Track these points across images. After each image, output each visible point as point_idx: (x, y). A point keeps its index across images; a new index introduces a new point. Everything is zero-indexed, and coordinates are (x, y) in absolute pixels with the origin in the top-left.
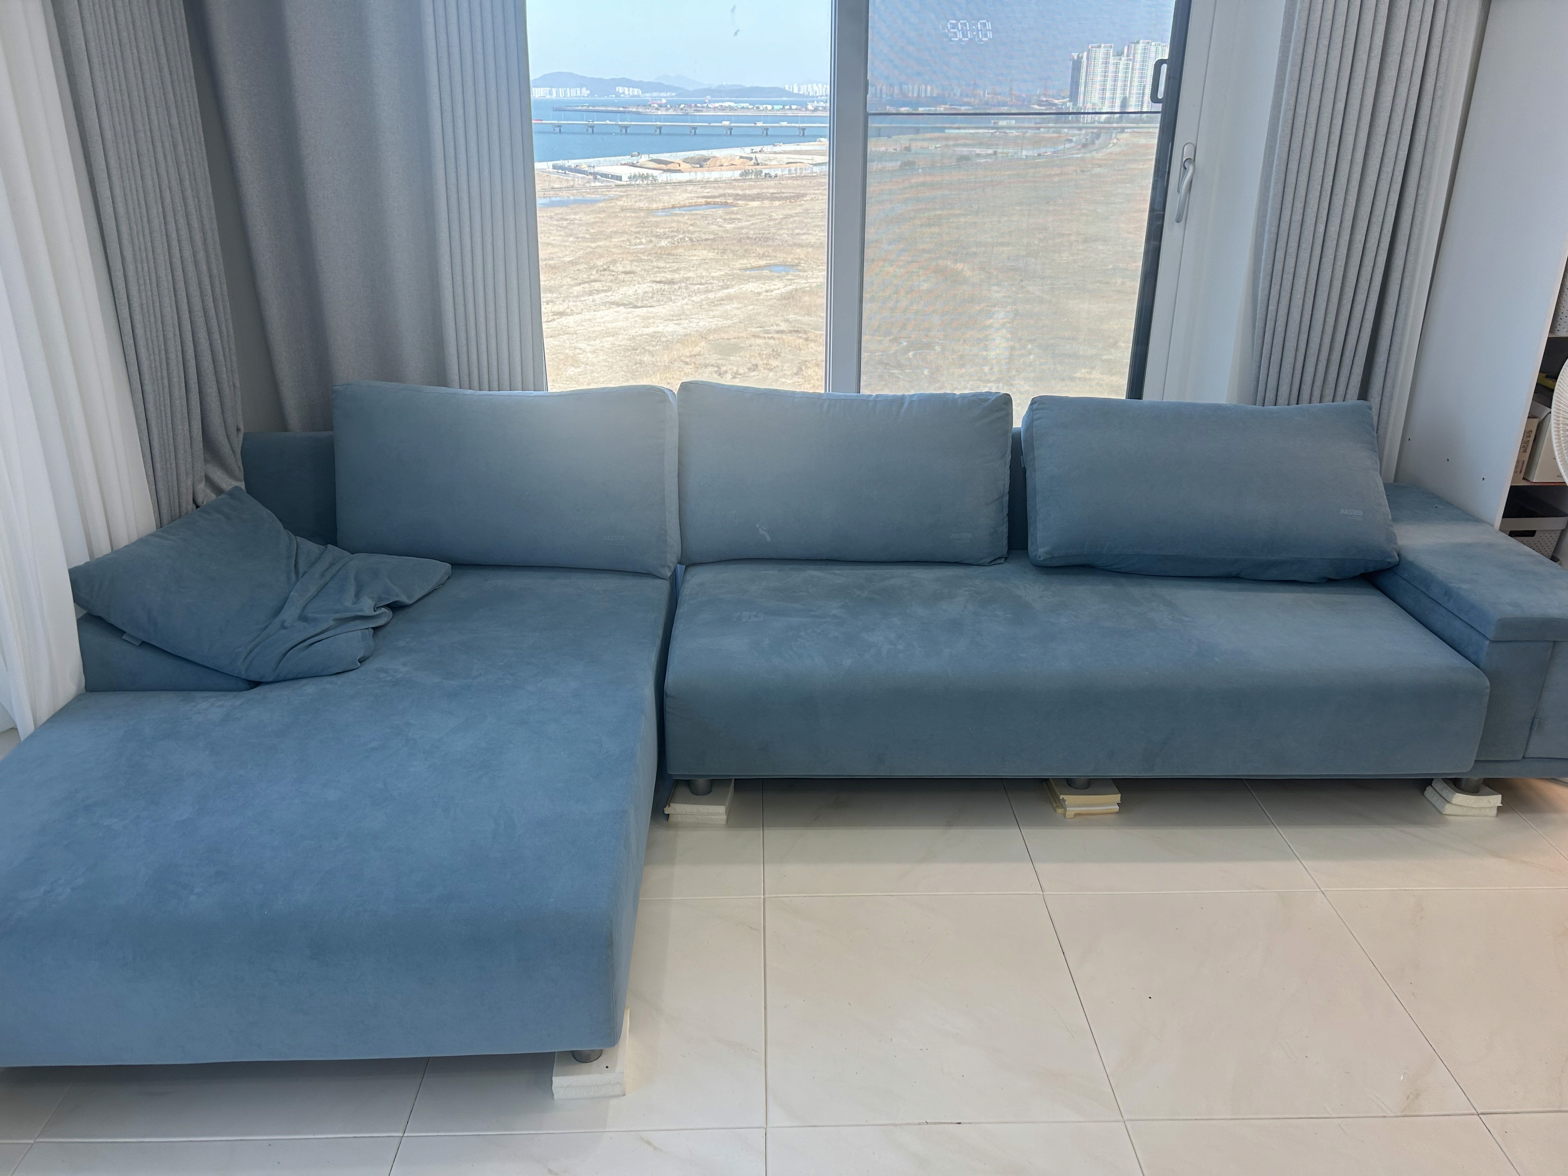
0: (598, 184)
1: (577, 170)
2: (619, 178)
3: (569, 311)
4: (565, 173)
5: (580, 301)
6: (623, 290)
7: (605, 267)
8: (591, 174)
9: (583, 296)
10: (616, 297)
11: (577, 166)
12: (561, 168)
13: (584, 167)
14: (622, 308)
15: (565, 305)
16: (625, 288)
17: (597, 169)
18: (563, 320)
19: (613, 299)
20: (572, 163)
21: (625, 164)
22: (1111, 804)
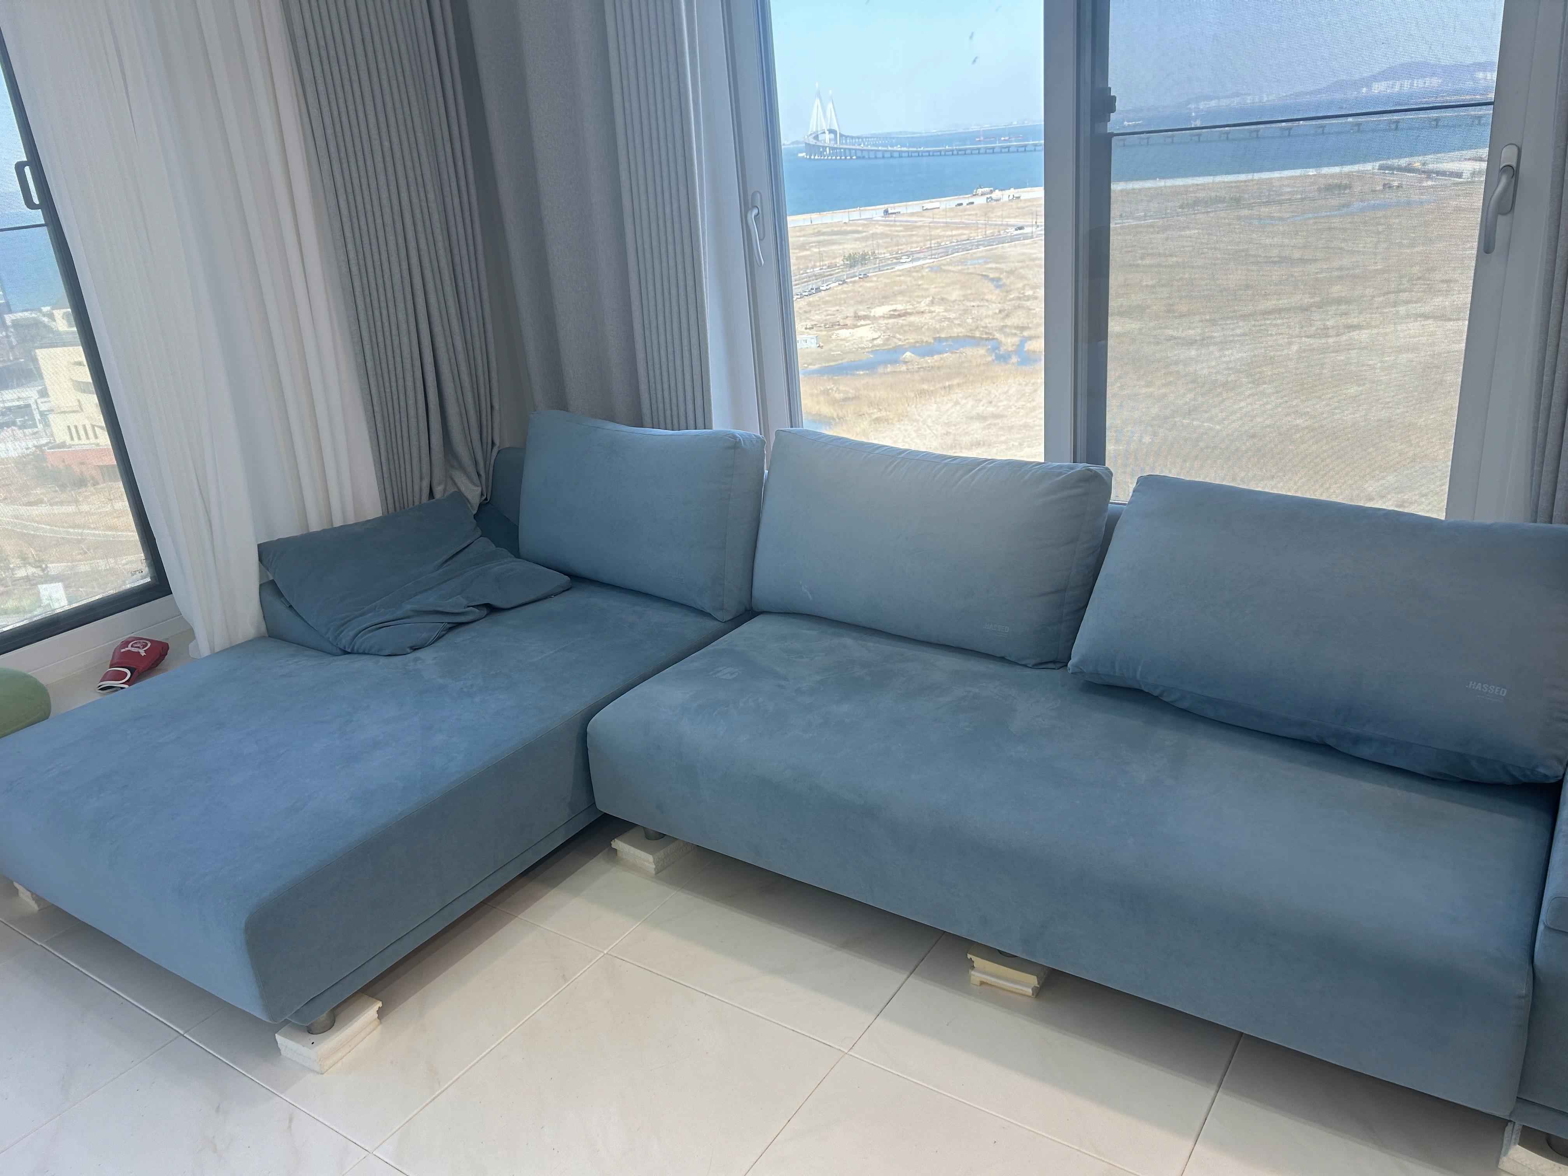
0: (1430, 183)
1: (1409, 169)
2: (1459, 175)
3: (1364, 323)
4: (1393, 173)
5: (1380, 313)
6: (1438, 300)
7: (1420, 275)
8: (1424, 172)
9: (1384, 307)
10: (1427, 309)
11: (1409, 165)
12: (1391, 168)
13: (1417, 165)
14: (1430, 321)
15: (1362, 318)
16: (1441, 298)
17: (1430, 166)
18: (1355, 334)
19: (1423, 310)
20: (1403, 162)
21: (1469, 159)
22: (1026, 985)
